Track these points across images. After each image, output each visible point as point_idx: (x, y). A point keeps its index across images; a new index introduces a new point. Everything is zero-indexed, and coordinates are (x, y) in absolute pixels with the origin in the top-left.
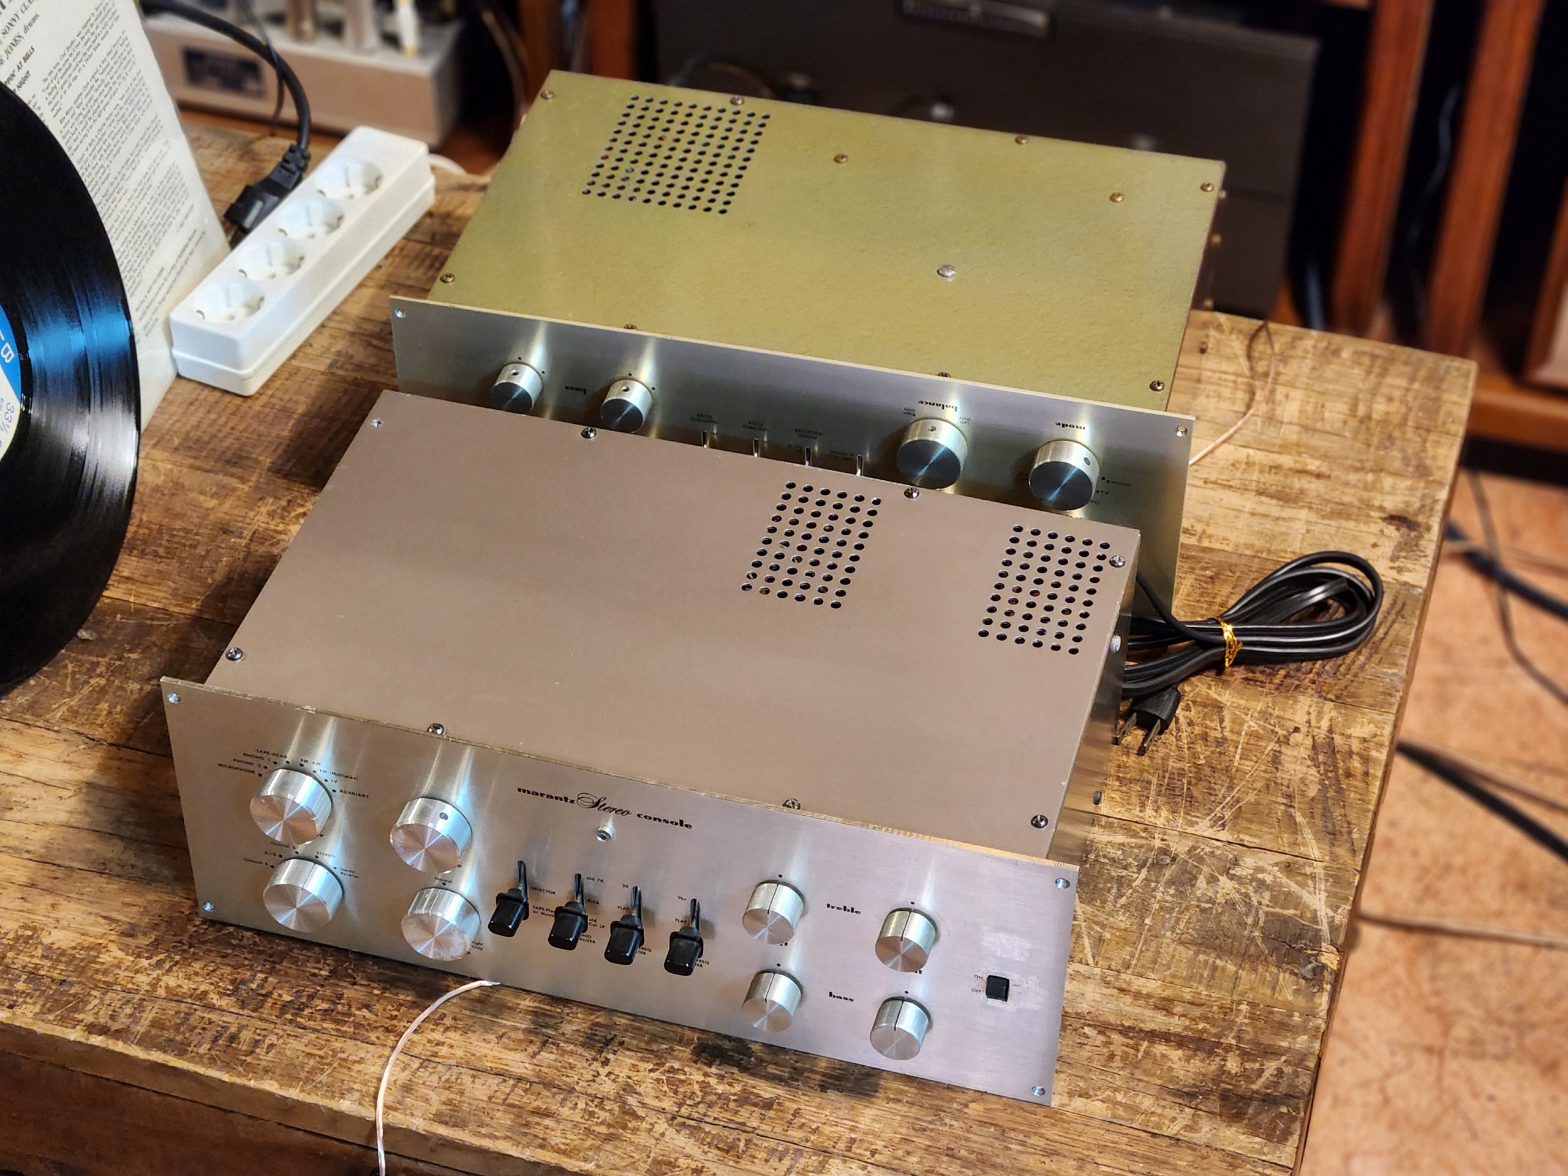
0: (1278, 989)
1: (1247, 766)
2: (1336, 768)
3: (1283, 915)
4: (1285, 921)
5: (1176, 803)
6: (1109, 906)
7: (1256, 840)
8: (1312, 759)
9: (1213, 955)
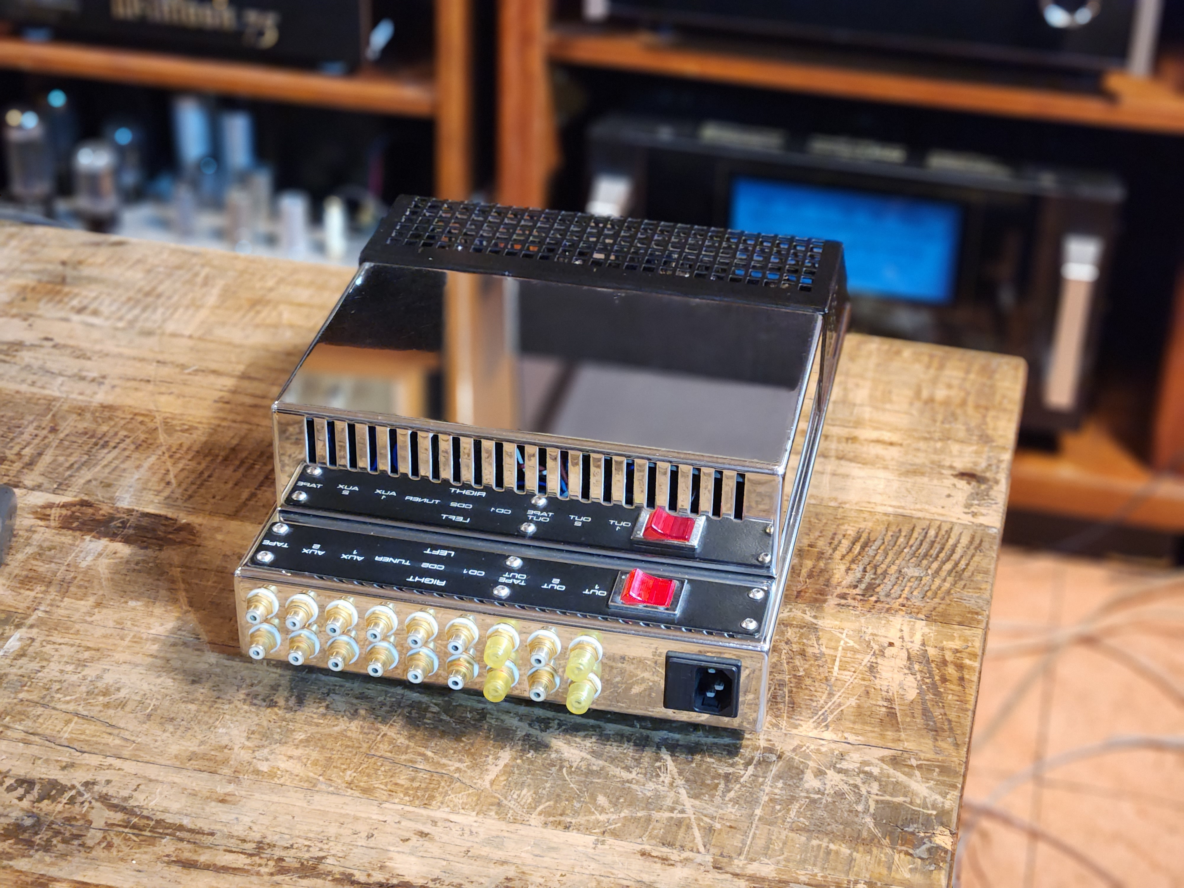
0: (894, 868)
1: (846, 676)
2: (932, 676)
3: (893, 802)
4: (897, 807)
5: (779, 709)
6: (718, 800)
7: (860, 738)
8: (909, 669)
9: (826, 840)
